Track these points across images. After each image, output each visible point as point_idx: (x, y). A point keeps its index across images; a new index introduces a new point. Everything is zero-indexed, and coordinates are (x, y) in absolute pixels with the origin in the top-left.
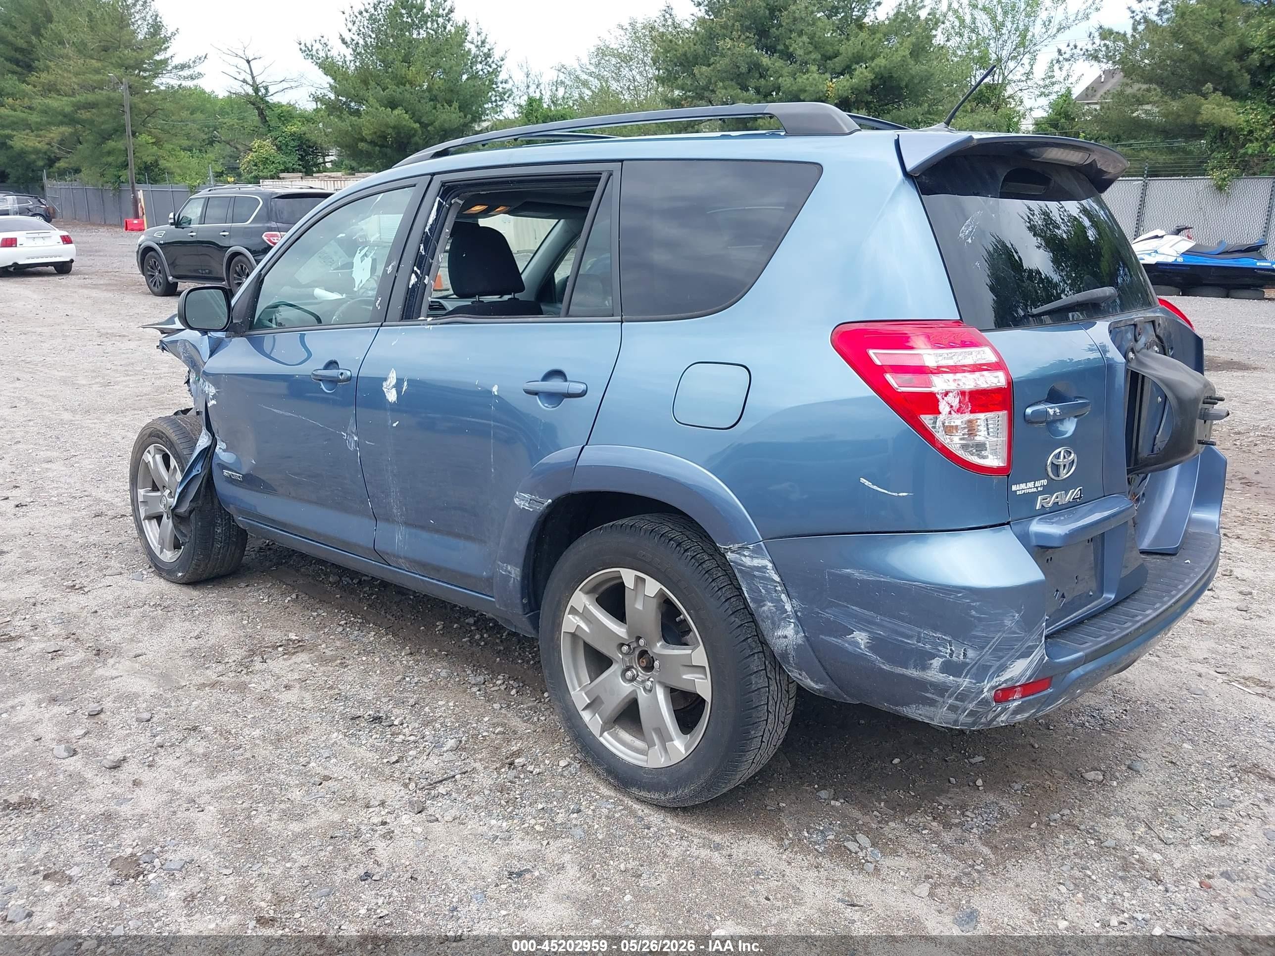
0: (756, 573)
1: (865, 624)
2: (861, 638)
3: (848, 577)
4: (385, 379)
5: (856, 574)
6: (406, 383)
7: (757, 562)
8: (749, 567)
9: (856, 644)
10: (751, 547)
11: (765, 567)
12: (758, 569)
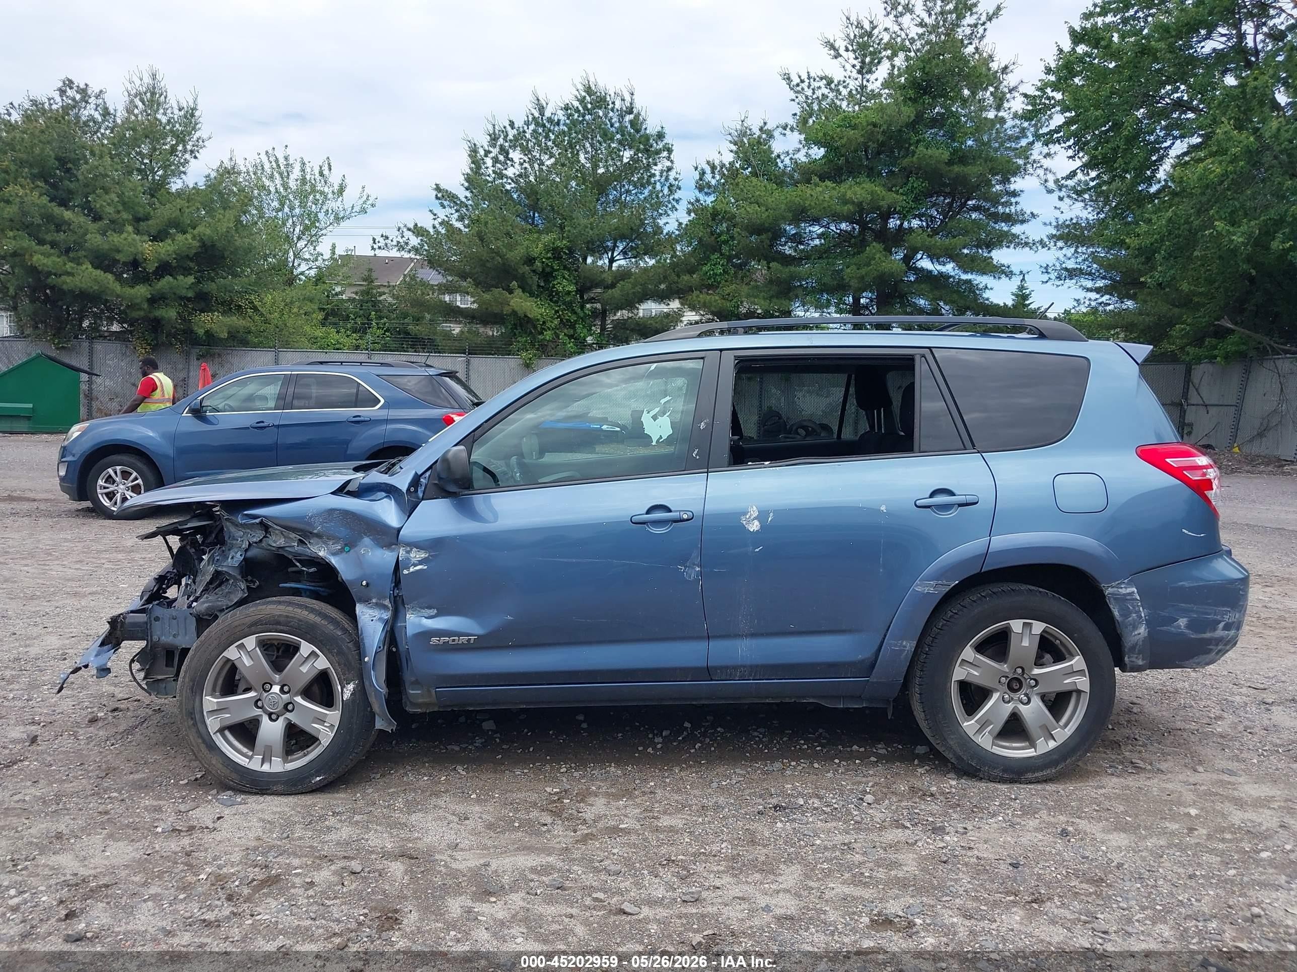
0: (1128, 597)
1: (1185, 612)
2: (1182, 622)
3: (1182, 587)
4: (745, 514)
5: (1186, 584)
6: (771, 514)
7: (1129, 590)
8: (1124, 595)
9: (1179, 627)
10: (1126, 581)
11: (1133, 592)
12: (1129, 594)
